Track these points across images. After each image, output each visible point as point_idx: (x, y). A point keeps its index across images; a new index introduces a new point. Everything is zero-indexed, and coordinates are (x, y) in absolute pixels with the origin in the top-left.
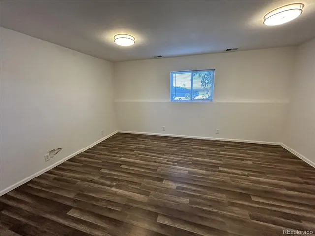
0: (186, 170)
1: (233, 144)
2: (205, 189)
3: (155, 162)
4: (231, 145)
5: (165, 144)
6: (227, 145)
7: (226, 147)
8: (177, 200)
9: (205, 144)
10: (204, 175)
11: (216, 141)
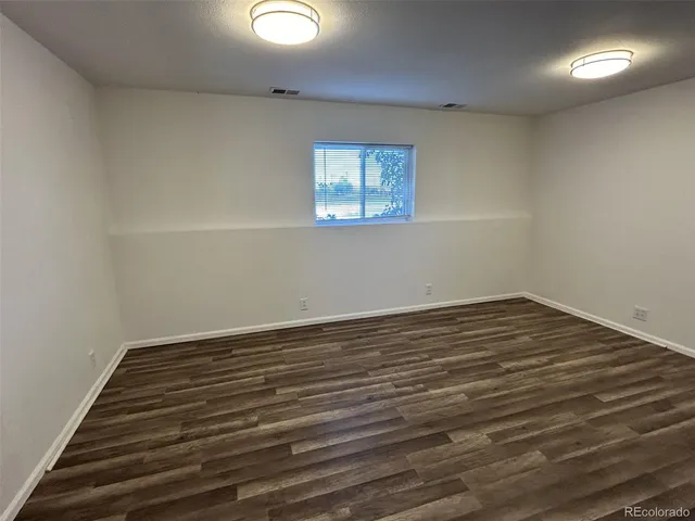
0: (459, 393)
1: (455, 311)
2: (534, 415)
3: (371, 399)
4: (467, 314)
5: (335, 347)
6: (460, 315)
7: (459, 319)
8: (526, 464)
9: (418, 323)
10: (496, 389)
11: (430, 311)
